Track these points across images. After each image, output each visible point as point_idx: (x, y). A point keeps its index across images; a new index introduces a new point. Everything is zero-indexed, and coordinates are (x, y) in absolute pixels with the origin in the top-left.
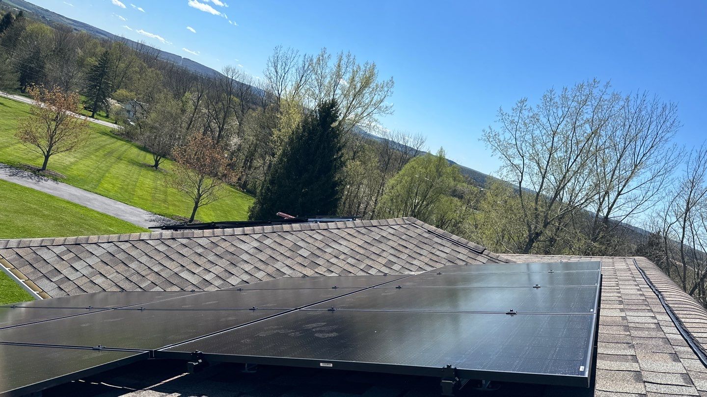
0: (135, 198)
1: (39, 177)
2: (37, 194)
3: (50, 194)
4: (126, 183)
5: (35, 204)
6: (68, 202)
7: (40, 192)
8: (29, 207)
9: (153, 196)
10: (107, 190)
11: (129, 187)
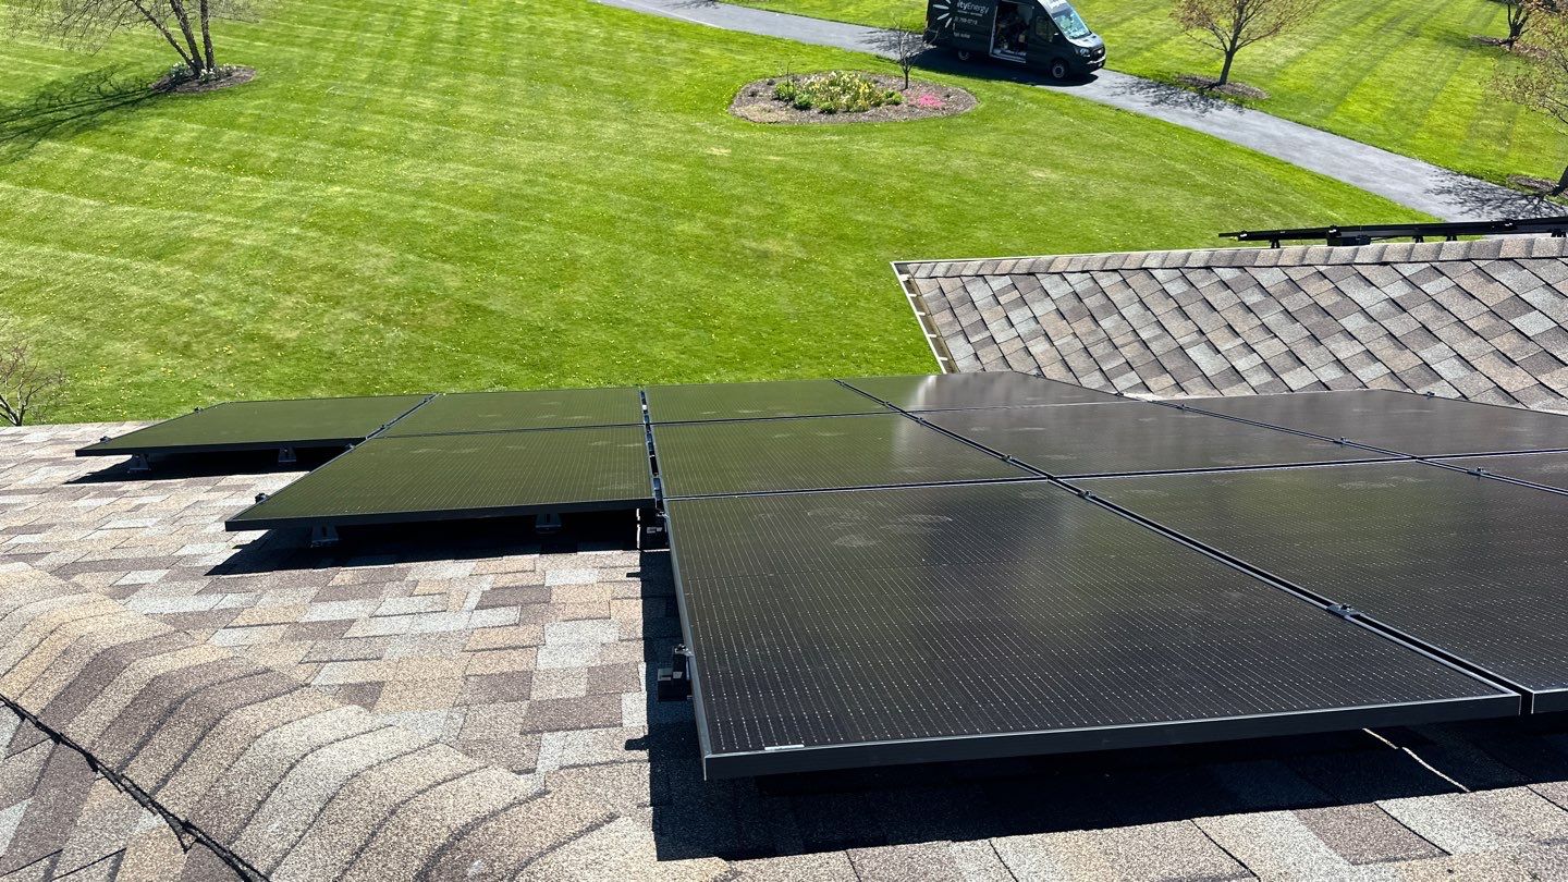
0: (1419, 135)
1: (1207, 101)
2: (1193, 141)
3: (1221, 137)
4: (1409, 96)
5: (1186, 161)
6: (1253, 154)
7: (1201, 136)
8: (1171, 170)
9: (1472, 125)
10: (1353, 119)
11: (1415, 106)
